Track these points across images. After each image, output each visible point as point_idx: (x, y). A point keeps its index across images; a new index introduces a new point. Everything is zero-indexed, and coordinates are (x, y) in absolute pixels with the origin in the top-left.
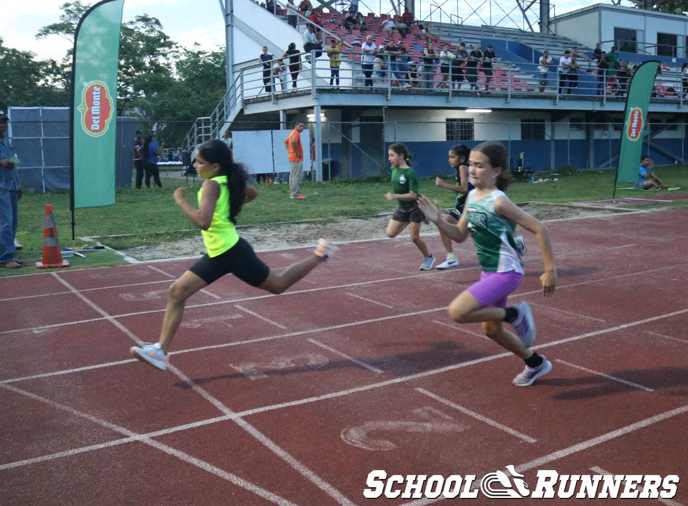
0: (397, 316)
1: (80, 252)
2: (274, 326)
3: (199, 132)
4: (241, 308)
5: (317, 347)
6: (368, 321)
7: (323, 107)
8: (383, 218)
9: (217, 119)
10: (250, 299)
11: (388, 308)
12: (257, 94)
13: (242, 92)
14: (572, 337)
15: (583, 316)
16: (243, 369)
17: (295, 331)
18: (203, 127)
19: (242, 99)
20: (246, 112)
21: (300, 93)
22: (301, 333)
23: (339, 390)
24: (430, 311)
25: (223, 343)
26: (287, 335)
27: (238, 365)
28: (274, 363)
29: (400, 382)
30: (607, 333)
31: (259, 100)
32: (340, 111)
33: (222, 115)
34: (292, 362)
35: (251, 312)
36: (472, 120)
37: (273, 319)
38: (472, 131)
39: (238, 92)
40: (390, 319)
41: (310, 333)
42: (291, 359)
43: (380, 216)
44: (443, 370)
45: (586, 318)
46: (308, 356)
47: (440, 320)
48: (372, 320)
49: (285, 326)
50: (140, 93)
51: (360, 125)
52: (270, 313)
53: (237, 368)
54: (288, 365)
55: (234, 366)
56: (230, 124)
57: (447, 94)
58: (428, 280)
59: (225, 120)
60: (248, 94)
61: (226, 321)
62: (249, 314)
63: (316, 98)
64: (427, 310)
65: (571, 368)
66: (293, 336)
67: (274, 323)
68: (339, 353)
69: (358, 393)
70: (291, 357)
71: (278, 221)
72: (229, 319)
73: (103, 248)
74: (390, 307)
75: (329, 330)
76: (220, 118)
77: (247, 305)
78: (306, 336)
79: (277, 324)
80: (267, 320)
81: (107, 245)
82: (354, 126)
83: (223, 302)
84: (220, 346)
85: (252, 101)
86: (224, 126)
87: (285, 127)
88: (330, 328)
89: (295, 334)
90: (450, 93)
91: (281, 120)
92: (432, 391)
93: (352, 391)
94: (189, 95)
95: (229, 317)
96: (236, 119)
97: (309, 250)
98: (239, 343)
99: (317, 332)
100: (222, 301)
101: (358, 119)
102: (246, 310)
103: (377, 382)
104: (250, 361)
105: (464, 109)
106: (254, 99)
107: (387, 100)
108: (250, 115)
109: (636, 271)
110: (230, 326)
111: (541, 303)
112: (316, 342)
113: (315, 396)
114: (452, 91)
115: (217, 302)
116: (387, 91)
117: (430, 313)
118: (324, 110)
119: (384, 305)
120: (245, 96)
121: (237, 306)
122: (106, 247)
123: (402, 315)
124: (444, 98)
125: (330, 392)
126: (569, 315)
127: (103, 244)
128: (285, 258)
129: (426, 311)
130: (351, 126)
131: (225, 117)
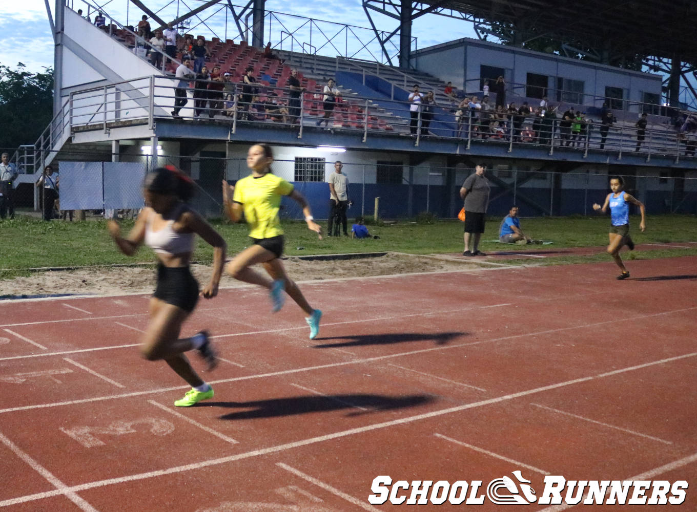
0: (249, 377)
2: (110, 384)
3: (22, 160)
4: (71, 361)
5: (161, 410)
6: (218, 382)
7: (160, 139)
9: (42, 148)
10: (81, 351)
11: (239, 367)
12: (87, 121)
13: (71, 119)
14: (450, 407)
15: (461, 384)
16: (75, 433)
17: (134, 391)
18: (26, 155)
19: (71, 126)
20: (75, 141)
21: (136, 122)
22: (141, 393)
23: (189, 463)
24: (287, 372)
25: (52, 402)
26: (125, 395)
27: (70, 429)
28: (111, 427)
29: (258, 456)
30: (490, 404)
31: (89, 128)
32: (179, 143)
33: (48, 143)
34: (132, 427)
35: (82, 367)
36: (323, 159)
37: (107, 375)
38: (323, 172)
39: (67, 119)
40: (242, 380)
41: (152, 394)
42: (131, 424)
44: (306, 442)
45: (464, 387)
46: (150, 421)
47: (299, 383)
48: (222, 381)
49: (122, 384)
51: (201, 161)
52: (104, 369)
53: (68, 432)
54: (127, 430)
55: (65, 429)
56: (56, 153)
57: (297, 130)
58: (283, 337)
59: (50, 149)
60: (79, 121)
61: (55, 376)
62: (80, 369)
63: (153, 129)
64: (283, 370)
65: (452, 443)
66: (132, 397)
67: (109, 380)
68: (186, 418)
69: (211, 467)
70: (131, 421)
72: (58, 375)
74: (242, 366)
75: (173, 391)
76: (45, 147)
77: (78, 358)
78: (148, 396)
79: (112, 382)
80: (102, 377)
82: (193, 161)
83: (51, 354)
84: (48, 405)
85: (82, 129)
86: (50, 155)
87: (118, 159)
88: (174, 388)
89: (134, 394)
90: (301, 129)
91: (114, 151)
92: (296, 468)
93: (203, 464)
95: (57, 372)
96: (63, 148)
97: (145, 297)
98: (69, 403)
99: (160, 393)
100: (49, 352)
101: (199, 153)
102: (77, 364)
103: (232, 454)
104: (85, 424)
105: (314, 147)
106: (84, 127)
107: (231, 134)
108: (78, 144)
109: (514, 334)
110: (59, 382)
111: (412, 368)
112: (158, 405)
113: (162, 469)
114: (304, 127)
115: (44, 353)
116: (232, 124)
117: (287, 375)
118: (160, 143)
119: (234, 363)
120: (74, 123)
121: (67, 359)
123: (255, 376)
124: (293, 135)
125: (178, 465)
126: (445, 382)
128: (119, 305)
129: (282, 373)
130: (190, 161)
131: (50, 145)
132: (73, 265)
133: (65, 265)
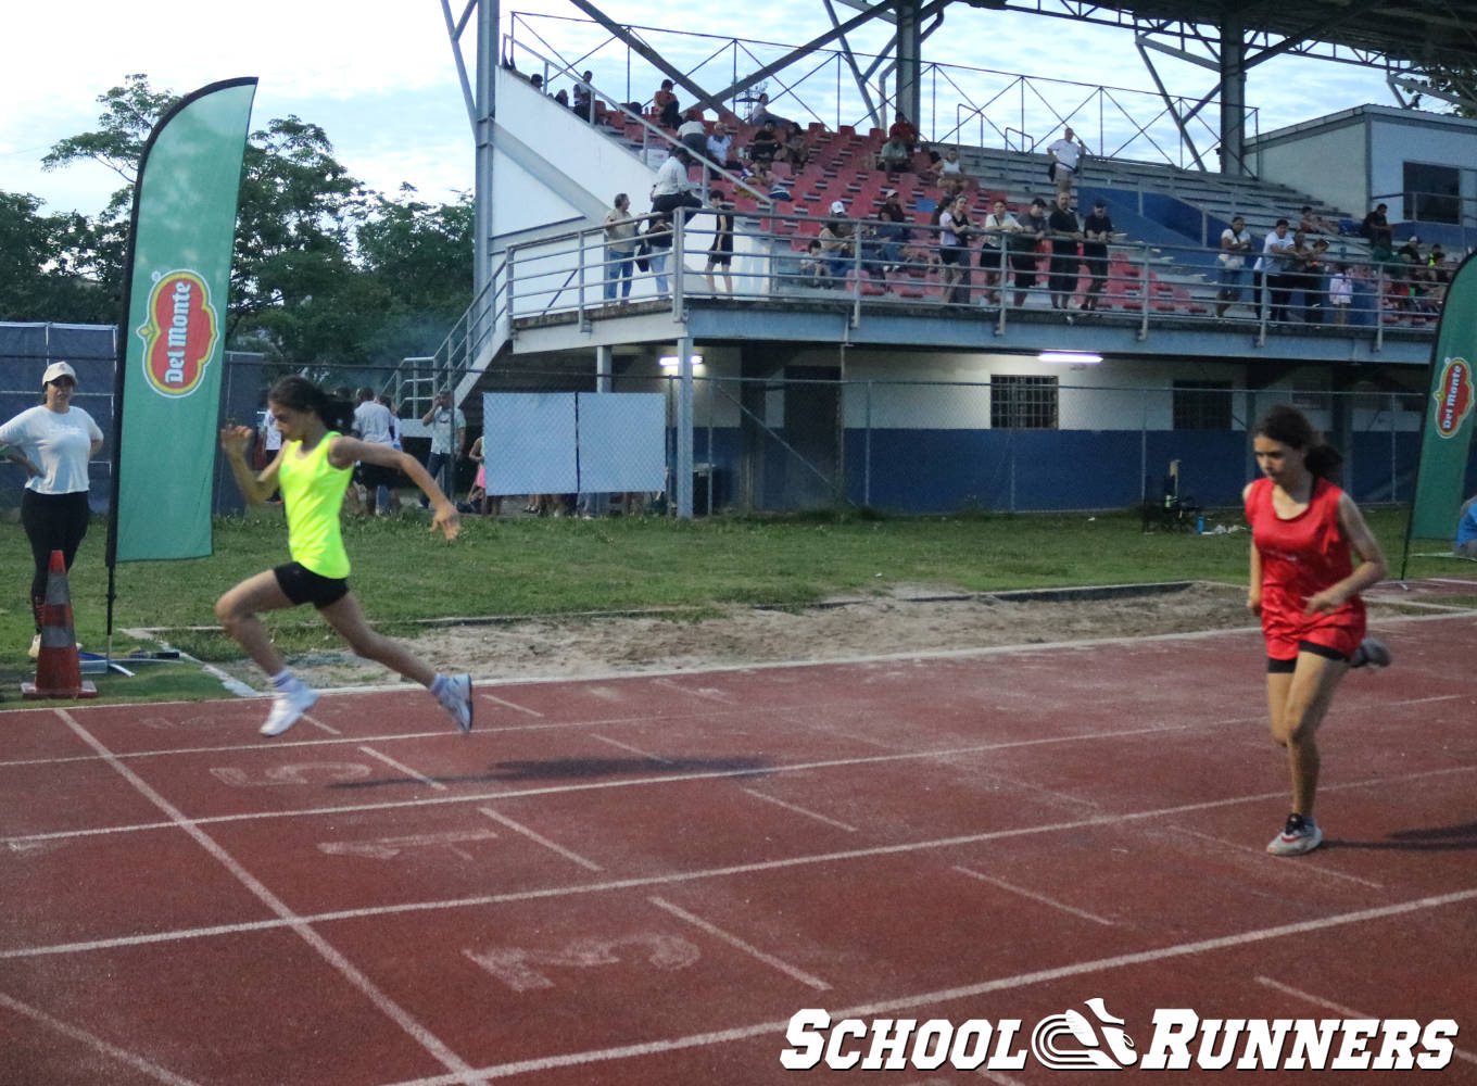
0: (865, 853)
1: (123, 664)
2: (572, 862)
3: (407, 390)
4: (494, 815)
5: (673, 918)
6: (798, 860)
7: (698, 342)
8: (837, 610)
9: (449, 364)
10: (516, 793)
11: (846, 831)
12: (544, 307)
13: (510, 300)
14: (1300, 921)
15: (1330, 873)
16: (495, 963)
17: (621, 877)
18: (416, 380)
19: (510, 317)
20: (518, 349)
21: (638, 308)
22: (635, 882)
23: (724, 1027)
24: (947, 842)
25: (450, 898)
26: (602, 886)
27: (484, 953)
28: (569, 951)
30: (1389, 917)
31: (549, 321)
32: (738, 351)
33: (462, 352)
34: (612, 951)
35: (517, 827)
36: (1055, 379)
37: (569, 845)
38: (1054, 407)
39: (502, 301)
40: (848, 859)
41: (658, 884)
42: (610, 945)
43: (829, 606)
44: (976, 989)
45: (1334, 878)
46: (651, 940)
47: (970, 866)
48: (808, 859)
49: (598, 864)
50: (274, 295)
51: (786, 387)
52: (561, 832)
53: (480, 960)
54: (602, 958)
55: (474, 954)
56: (479, 374)
57: (993, 318)
58: (944, 767)
59: (467, 367)
60: (524, 307)
61: (459, 845)
62: (514, 831)
63: (682, 321)
64: (940, 838)
66: (616, 890)
67: (571, 856)
68: (726, 935)
69: (771, 1036)
70: (612, 939)
71: (586, 608)
72: (466, 842)
73: (175, 656)
74: (851, 829)
75: (703, 878)
76: (457, 360)
77: (509, 809)
78: (648, 890)
79: (578, 859)
80: (556, 848)
81: (184, 650)
82: (770, 389)
83: (452, 800)
84: (442, 905)
85: (531, 323)
86: (465, 379)
87: (609, 386)
88: (707, 873)
89: (623, 884)
90: (1003, 315)
91: (600, 370)
93: (755, 1030)
94: (385, 304)
95: (465, 837)
96: (496, 362)
97: (657, 682)
98: (487, 900)
99: (674, 883)
100: (449, 796)
101: (781, 372)
102: (507, 822)
104: (515, 944)
105: (1034, 352)
106: (537, 318)
107: (850, 328)
108: (526, 356)
110: (467, 856)
111: (1220, 835)
112: (670, 907)
114: (1008, 311)
115: (439, 797)
116: (853, 307)
117: (947, 848)
118: (700, 349)
119: (835, 823)
120: (516, 310)
121: (486, 811)
122: (182, 654)
123: (878, 850)
124: (988, 327)
125: (702, 1031)
127: (174, 645)
128: (600, 698)
129: (937, 843)
130: (764, 388)
131: (467, 358)
132: (510, 613)
133: (494, 613)
